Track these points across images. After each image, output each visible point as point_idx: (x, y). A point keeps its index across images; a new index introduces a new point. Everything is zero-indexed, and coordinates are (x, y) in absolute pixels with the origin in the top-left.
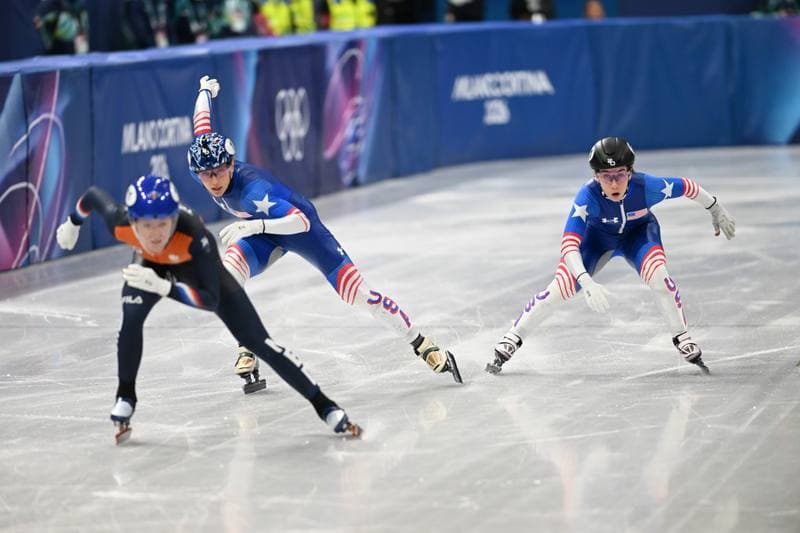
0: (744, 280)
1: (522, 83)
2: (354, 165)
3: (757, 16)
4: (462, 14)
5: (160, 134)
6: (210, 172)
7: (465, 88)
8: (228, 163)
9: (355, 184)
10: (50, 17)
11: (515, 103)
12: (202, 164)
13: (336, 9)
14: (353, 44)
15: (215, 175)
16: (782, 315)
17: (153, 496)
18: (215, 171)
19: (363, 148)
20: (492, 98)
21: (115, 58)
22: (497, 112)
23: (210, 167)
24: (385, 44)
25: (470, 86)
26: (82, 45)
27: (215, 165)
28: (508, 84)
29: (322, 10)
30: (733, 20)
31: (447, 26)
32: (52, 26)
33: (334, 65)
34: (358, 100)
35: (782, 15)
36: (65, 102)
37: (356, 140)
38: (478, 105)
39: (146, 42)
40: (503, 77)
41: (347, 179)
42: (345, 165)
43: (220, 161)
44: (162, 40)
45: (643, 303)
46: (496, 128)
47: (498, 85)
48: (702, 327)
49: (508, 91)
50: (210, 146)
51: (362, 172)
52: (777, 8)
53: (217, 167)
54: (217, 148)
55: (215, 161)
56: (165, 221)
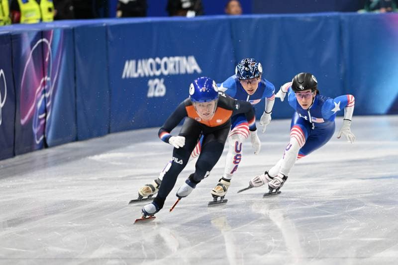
0: (353, 221)
2: (44, 131)
3: (362, 12)
4: (128, 11)
6: (247, 81)
8: (258, 77)
12: (244, 75)
13: (23, 7)
14: (42, 34)
15: (250, 83)
16: (383, 249)
18: (250, 80)
23: (248, 78)
27: (251, 78)
29: (14, 8)
30: (343, 15)
31: (118, 20)
33: (27, 51)
34: (47, 78)
35: (383, 11)
40: (162, 61)
43: (254, 75)
45: (273, 240)
47: (158, 67)
48: (321, 258)
49: (166, 72)
50: (250, 66)
52: (378, 7)
54: (254, 67)
55: (251, 75)
56: (210, 103)
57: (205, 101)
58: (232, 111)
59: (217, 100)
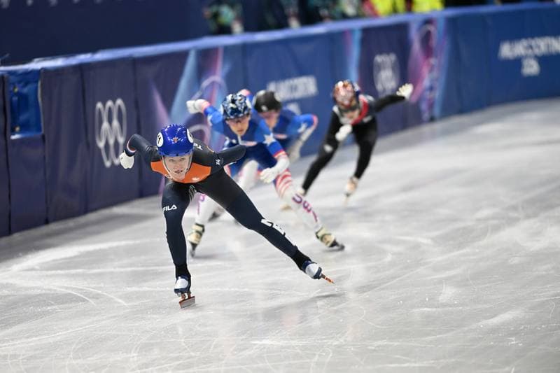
1: (548, 46)
2: (431, 106)
5: (293, 89)
6: (236, 120)
7: (507, 51)
8: (248, 114)
9: (432, 119)
10: (214, 9)
11: (544, 60)
12: (232, 114)
14: (428, 21)
15: (240, 122)
17: (294, 343)
18: (240, 119)
19: (437, 95)
20: (526, 57)
21: (261, 37)
22: (531, 66)
23: (237, 117)
24: (451, 22)
25: (511, 49)
26: (237, 28)
27: (240, 116)
28: (539, 47)
31: (495, 7)
32: (216, 16)
34: (433, 61)
36: (227, 67)
37: (431, 89)
38: (517, 62)
39: (282, 24)
40: (534, 42)
41: (426, 116)
42: (424, 106)
43: (243, 113)
44: (294, 23)
46: (531, 79)
47: (531, 47)
49: (537, 51)
50: (237, 102)
51: (437, 111)
53: (242, 117)
54: (241, 104)
55: (240, 112)
56: (184, 157)
57: (177, 155)
58: (210, 168)
59: (191, 153)
